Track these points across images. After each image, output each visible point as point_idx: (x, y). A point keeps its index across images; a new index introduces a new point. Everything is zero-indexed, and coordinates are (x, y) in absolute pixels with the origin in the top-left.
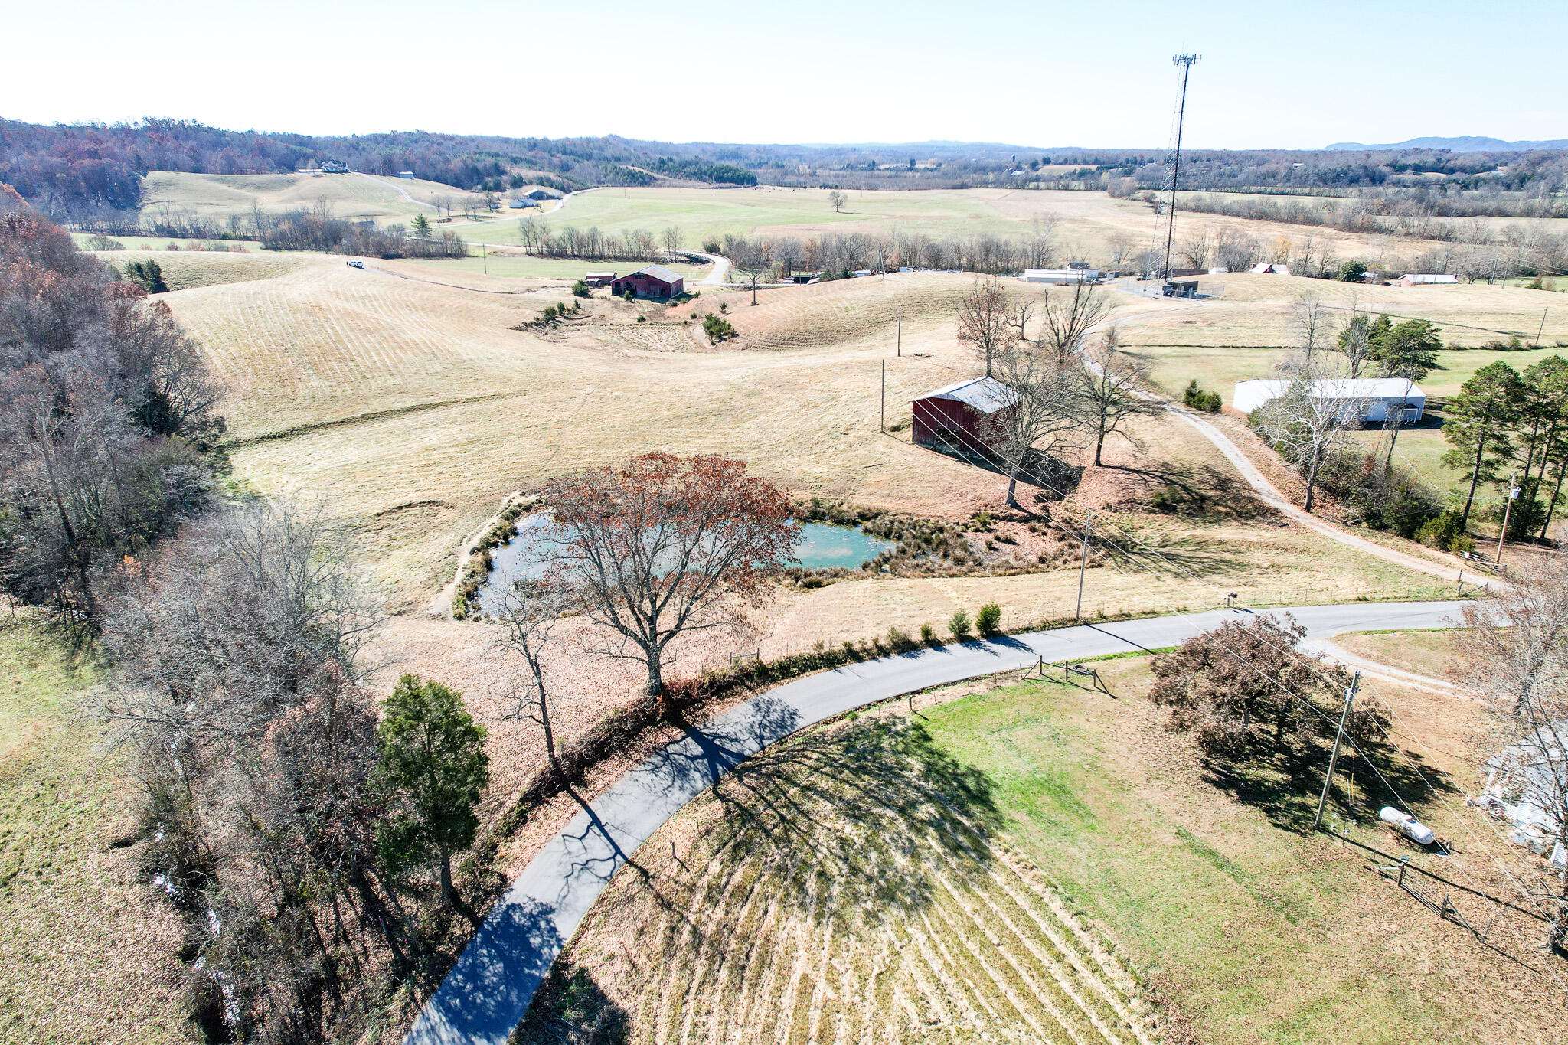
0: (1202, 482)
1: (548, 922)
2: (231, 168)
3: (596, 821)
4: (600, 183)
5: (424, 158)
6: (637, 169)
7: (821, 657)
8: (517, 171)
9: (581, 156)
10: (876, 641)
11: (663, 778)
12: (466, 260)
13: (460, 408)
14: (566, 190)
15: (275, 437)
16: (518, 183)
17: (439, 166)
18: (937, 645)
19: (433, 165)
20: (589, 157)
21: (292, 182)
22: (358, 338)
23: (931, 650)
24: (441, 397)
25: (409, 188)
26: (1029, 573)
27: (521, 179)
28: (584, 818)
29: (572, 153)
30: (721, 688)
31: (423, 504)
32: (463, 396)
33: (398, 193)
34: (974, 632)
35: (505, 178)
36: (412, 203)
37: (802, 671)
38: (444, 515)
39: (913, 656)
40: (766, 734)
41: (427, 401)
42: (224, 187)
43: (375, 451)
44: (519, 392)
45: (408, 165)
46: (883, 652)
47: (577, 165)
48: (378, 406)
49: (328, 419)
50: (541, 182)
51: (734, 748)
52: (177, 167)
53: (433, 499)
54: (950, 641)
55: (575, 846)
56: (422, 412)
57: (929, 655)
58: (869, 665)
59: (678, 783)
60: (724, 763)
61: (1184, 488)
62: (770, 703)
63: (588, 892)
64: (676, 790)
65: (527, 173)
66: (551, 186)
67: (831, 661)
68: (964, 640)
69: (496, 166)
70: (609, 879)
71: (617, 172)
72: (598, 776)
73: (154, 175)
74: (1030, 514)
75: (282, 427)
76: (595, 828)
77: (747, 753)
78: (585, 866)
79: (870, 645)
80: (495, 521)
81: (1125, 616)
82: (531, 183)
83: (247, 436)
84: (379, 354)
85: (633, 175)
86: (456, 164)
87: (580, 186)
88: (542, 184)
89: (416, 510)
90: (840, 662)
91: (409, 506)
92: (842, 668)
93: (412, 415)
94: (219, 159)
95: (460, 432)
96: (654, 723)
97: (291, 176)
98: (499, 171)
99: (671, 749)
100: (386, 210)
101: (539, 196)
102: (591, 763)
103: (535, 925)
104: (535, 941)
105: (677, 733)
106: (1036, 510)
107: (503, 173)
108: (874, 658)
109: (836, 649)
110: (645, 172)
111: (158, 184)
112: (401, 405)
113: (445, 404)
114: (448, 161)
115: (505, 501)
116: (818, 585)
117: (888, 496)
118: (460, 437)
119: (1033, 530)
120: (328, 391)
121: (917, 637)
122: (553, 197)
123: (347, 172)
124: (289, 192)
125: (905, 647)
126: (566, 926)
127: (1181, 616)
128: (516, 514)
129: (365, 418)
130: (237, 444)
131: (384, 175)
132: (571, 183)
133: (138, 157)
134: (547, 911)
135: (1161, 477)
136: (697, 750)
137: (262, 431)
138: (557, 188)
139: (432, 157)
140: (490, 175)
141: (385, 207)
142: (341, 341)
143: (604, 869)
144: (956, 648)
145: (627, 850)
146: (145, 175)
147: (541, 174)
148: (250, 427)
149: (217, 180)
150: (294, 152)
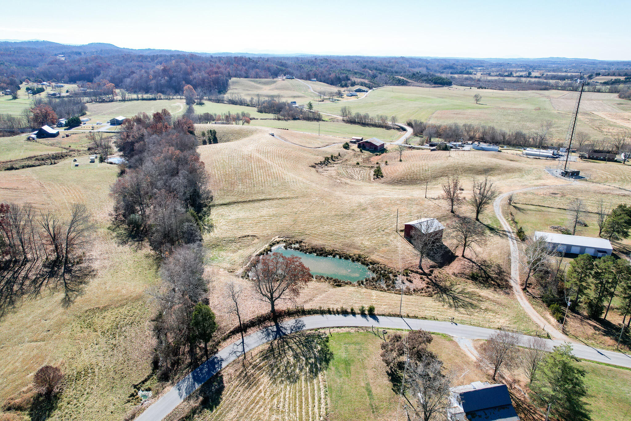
0: (493, 271)
1: (221, 363)
2: (257, 76)
3: (243, 342)
4: (386, 83)
5: (322, 73)
6: (402, 78)
7: (320, 311)
8: (354, 79)
9: (382, 71)
10: (337, 309)
11: (263, 335)
12: (321, 122)
13: (277, 201)
14: (370, 88)
15: (224, 205)
16: (353, 84)
17: (326, 76)
18: (354, 314)
19: (324, 76)
20: (385, 71)
21: (275, 82)
22: (258, 170)
23: (352, 315)
24: (273, 196)
25: (313, 85)
26: (406, 294)
27: (355, 83)
28: (241, 340)
29: (379, 70)
30: (290, 314)
31: (252, 236)
32: (279, 197)
33: (309, 88)
34: (367, 312)
35: (349, 82)
36: (312, 93)
37: (314, 314)
38: (256, 240)
39: (345, 316)
40: (294, 330)
41: (268, 197)
42: (253, 83)
43: (248, 214)
44: (296, 197)
45: (316, 76)
46: (338, 313)
47: (379, 76)
48: (254, 198)
49: (240, 200)
50: (362, 84)
51: (284, 331)
52: (240, 76)
53: (255, 235)
54: (358, 314)
55: (235, 347)
56: (266, 201)
57: (351, 316)
58: (333, 316)
59: (266, 337)
60: (280, 335)
61: (485, 272)
62: (300, 321)
63: (233, 358)
64: (265, 339)
65: (358, 80)
66: (365, 86)
67: (322, 312)
68: (363, 314)
69: (347, 77)
70: (238, 357)
71: (394, 79)
72: (249, 331)
73: (233, 79)
74: (424, 272)
75: (227, 201)
76: (242, 344)
77: (287, 333)
78: (235, 352)
79: (335, 310)
80: (267, 246)
81: (416, 317)
82: (358, 85)
83: (217, 203)
84: (261, 177)
85: (400, 81)
86: (333, 75)
87: (377, 86)
88: (362, 85)
89: (249, 238)
90: (325, 313)
91: (248, 236)
92: (325, 315)
93: (263, 202)
94: (254, 73)
95: (272, 211)
96: (269, 320)
97: (275, 79)
98: (348, 79)
99: (270, 328)
100: (303, 95)
101: (359, 91)
102: (250, 327)
103: (218, 363)
104: (216, 366)
105: (273, 323)
106: (427, 271)
107: (349, 79)
108: (335, 314)
109: (325, 309)
110: (405, 79)
111: (234, 83)
112: (261, 198)
113: (273, 199)
114: (330, 74)
115: (273, 239)
116: (340, 286)
117: (383, 257)
118: (271, 213)
119: (421, 278)
120: (243, 190)
121: (349, 310)
122: (364, 91)
123: (293, 78)
124: (273, 86)
125: (344, 313)
126: (224, 365)
127: (434, 321)
128: (274, 244)
129: (249, 201)
130: (214, 206)
131: (306, 80)
132: (373, 85)
133: (229, 73)
134: (222, 360)
135: (479, 266)
136: (275, 329)
137: (221, 202)
138: (367, 87)
139: (325, 72)
140: (344, 80)
141: (303, 93)
142: (252, 171)
143: (238, 354)
144: (359, 317)
145: (245, 351)
146: (230, 79)
147: (363, 80)
148: (219, 200)
149: (251, 81)
150: (278, 69)
